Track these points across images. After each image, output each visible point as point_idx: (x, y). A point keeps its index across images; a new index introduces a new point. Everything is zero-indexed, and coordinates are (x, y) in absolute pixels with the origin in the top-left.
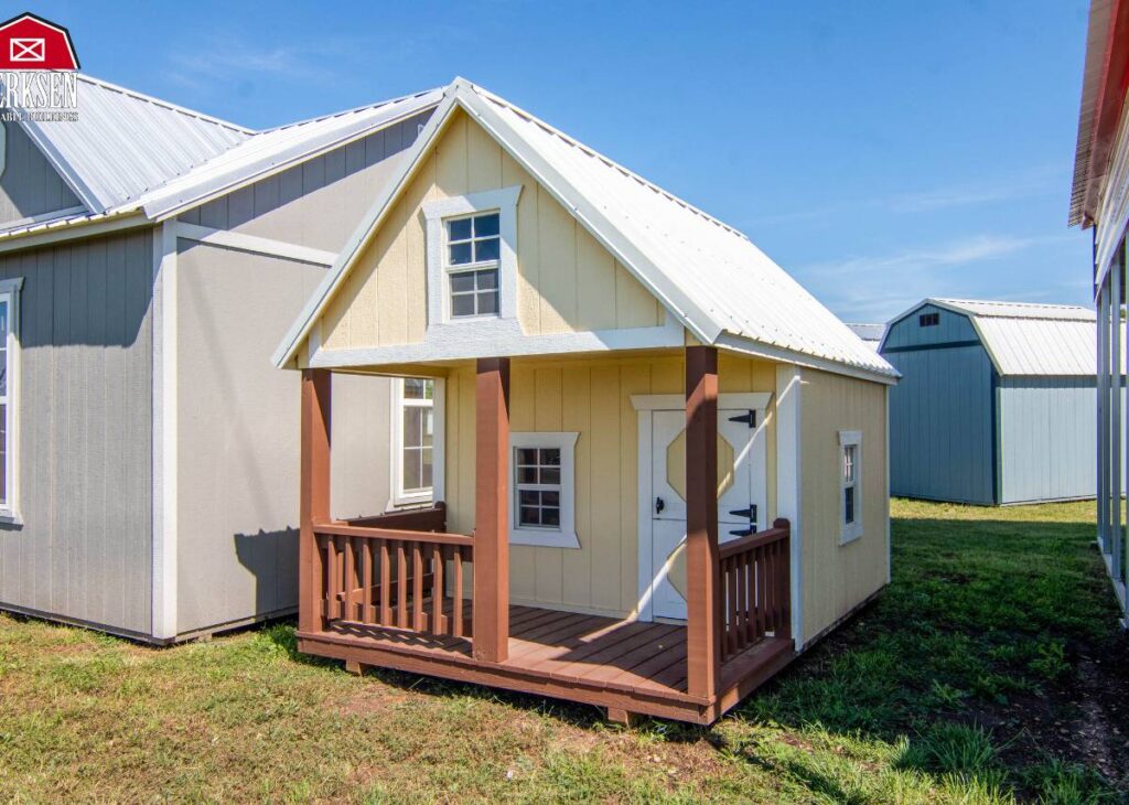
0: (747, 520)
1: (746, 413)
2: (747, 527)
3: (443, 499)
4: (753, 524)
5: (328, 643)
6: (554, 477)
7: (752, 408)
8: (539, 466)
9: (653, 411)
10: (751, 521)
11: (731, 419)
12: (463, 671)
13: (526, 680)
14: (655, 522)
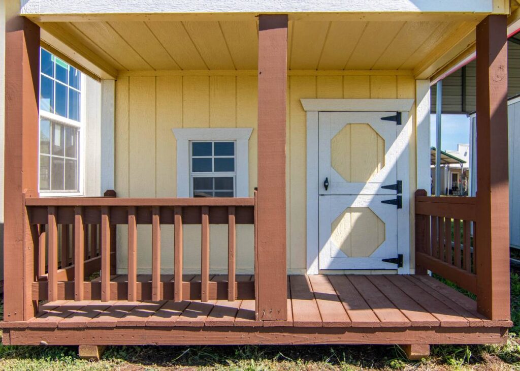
0: (395, 192)
1: (394, 114)
2: (395, 197)
3: (113, 188)
4: (399, 195)
5: (52, 329)
6: (229, 165)
7: (399, 110)
8: (213, 157)
9: (319, 111)
10: (398, 193)
11: (383, 119)
12: (243, 335)
13: (320, 333)
14: (320, 196)
